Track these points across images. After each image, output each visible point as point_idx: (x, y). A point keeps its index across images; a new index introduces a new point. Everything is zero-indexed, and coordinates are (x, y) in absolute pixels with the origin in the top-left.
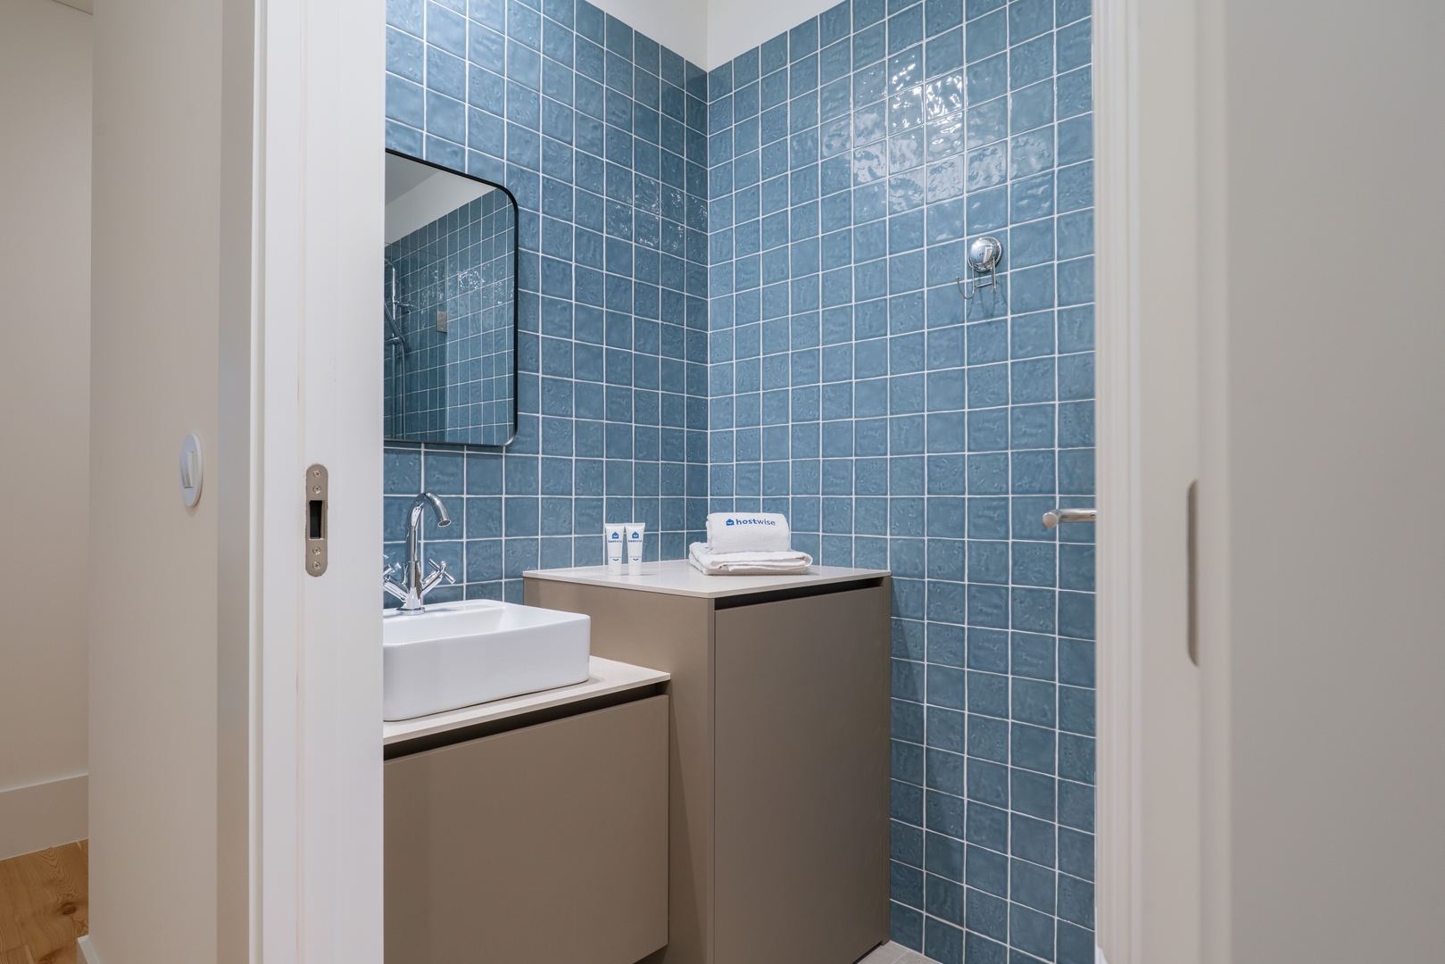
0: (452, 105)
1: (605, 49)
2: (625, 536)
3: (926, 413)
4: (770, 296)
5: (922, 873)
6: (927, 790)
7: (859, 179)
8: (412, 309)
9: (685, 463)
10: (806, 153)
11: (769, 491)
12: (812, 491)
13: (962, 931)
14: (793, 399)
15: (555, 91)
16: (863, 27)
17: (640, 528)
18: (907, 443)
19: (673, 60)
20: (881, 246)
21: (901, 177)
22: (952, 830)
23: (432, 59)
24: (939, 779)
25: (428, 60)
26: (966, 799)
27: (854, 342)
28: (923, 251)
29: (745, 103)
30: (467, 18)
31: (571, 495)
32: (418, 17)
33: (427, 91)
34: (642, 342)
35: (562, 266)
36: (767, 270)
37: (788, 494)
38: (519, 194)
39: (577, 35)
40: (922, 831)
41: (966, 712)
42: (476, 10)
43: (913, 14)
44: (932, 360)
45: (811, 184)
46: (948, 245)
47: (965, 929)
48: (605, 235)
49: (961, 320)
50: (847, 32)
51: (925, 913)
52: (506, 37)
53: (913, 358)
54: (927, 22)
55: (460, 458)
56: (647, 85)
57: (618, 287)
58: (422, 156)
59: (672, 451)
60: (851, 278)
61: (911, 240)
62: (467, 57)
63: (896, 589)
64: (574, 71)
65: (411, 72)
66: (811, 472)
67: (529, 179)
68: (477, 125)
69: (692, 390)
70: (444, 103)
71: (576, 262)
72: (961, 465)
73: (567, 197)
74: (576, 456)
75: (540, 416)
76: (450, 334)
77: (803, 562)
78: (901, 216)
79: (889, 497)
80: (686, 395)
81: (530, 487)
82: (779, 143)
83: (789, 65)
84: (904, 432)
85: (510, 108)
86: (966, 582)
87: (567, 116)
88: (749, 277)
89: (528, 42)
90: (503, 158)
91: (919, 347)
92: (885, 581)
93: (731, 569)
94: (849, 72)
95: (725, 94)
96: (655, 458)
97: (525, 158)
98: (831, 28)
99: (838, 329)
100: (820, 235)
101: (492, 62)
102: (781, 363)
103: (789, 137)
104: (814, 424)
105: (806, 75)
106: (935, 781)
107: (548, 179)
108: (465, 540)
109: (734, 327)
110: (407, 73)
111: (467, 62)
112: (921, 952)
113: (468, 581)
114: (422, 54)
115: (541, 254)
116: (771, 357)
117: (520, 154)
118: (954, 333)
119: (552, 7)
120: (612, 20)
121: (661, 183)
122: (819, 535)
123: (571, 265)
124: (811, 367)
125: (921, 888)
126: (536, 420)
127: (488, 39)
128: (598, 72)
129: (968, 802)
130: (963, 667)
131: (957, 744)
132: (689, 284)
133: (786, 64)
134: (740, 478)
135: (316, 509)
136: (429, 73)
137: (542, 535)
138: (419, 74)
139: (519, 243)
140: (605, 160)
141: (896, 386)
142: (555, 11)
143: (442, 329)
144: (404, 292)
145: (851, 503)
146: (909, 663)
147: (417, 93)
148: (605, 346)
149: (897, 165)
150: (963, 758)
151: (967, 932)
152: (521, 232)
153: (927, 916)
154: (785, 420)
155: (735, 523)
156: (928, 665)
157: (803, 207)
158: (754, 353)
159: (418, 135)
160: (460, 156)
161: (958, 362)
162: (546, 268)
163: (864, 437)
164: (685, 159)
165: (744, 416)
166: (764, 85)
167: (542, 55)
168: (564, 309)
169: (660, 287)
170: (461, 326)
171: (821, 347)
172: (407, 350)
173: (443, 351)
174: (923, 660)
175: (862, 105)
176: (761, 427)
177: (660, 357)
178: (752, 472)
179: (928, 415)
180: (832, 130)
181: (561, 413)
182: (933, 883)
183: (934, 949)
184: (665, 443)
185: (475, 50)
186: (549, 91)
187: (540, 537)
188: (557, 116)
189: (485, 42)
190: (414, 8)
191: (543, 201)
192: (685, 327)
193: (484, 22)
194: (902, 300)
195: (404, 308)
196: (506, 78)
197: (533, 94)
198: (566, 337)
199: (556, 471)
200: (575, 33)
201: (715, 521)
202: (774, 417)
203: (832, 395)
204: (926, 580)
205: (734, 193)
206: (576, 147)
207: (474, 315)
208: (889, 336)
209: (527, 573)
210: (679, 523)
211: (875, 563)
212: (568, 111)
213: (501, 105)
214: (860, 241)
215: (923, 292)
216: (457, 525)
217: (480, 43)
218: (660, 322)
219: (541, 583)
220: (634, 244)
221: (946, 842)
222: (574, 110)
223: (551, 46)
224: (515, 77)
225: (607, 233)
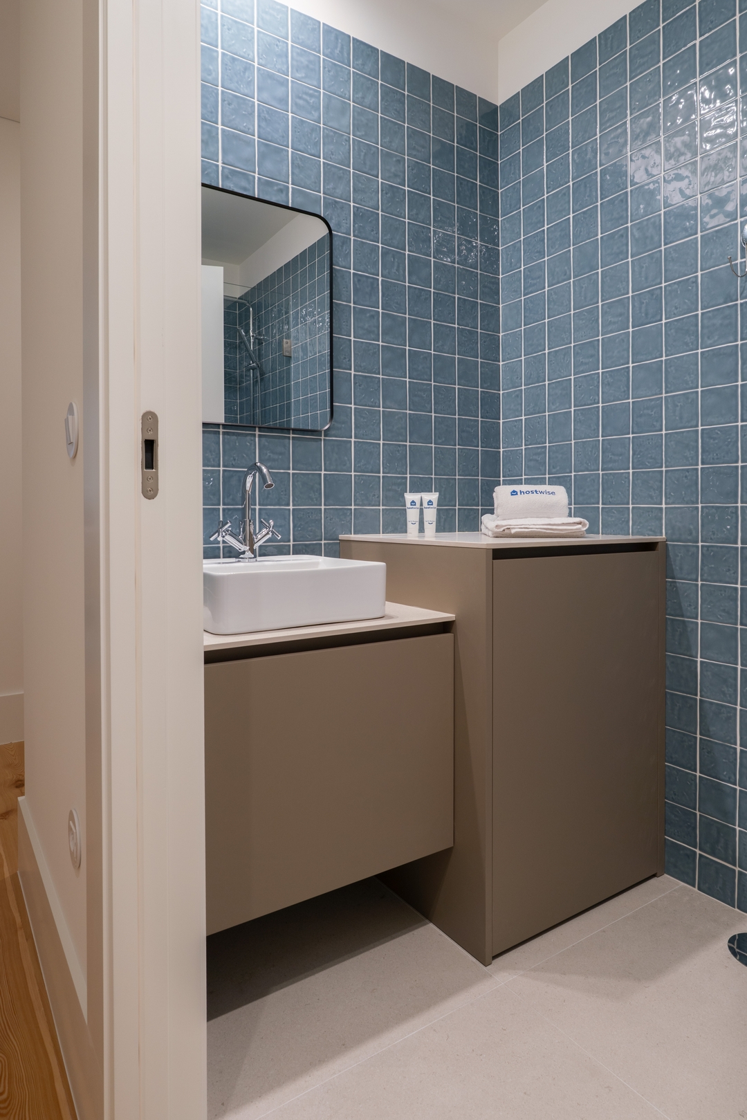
0: (278, 151)
1: (406, 93)
2: (421, 505)
3: (700, 390)
4: (554, 297)
5: (695, 814)
6: (700, 739)
7: (635, 180)
8: (266, 341)
9: (480, 449)
10: (585, 164)
11: (554, 470)
12: (593, 468)
13: (734, 871)
14: (575, 386)
15: (363, 133)
16: (639, 38)
17: (434, 496)
18: (681, 418)
19: (467, 98)
20: (656, 239)
21: (676, 172)
22: (725, 776)
23: (262, 115)
24: (712, 729)
25: (259, 116)
26: (738, 748)
27: (631, 330)
28: (697, 238)
29: (531, 127)
30: (290, 79)
31: (380, 473)
32: (250, 81)
33: (258, 141)
34: (440, 344)
35: (370, 280)
36: (551, 273)
37: (571, 472)
38: (333, 221)
39: (381, 84)
40: (696, 776)
41: (739, 667)
42: (297, 71)
43: (687, 17)
44: (706, 339)
45: (591, 191)
46: (721, 229)
47: (737, 869)
48: (407, 253)
49: (734, 298)
50: (624, 46)
51: (698, 851)
52: (322, 91)
53: (688, 339)
54: (700, 21)
55: (287, 440)
56: (443, 123)
57: (419, 297)
58: (255, 194)
59: (468, 437)
60: (628, 272)
61: (686, 229)
62: (290, 111)
63: (671, 554)
64: (380, 115)
65: (245, 127)
66: (591, 451)
67: (342, 208)
68: (299, 167)
69: (485, 385)
70: (271, 150)
71: (382, 276)
72: (734, 435)
73: (374, 222)
74: (383, 440)
75: (353, 406)
76: (294, 357)
77: (580, 526)
78: (675, 208)
79: (664, 469)
80: (480, 390)
81: (345, 465)
82: (562, 158)
83: (570, 87)
84: (678, 408)
85: (326, 150)
86: (739, 545)
87: (374, 153)
88: (535, 281)
89: (340, 93)
90: (320, 193)
91: (693, 328)
92: (659, 546)
93: (513, 531)
94: (626, 82)
95: (514, 122)
96: (452, 443)
97: (339, 191)
98: (609, 45)
99: (616, 319)
100: (600, 236)
101: (311, 113)
102: (565, 355)
103: (571, 151)
104: (594, 407)
105: (586, 92)
106: (709, 731)
107: (358, 208)
108: (291, 507)
109: (523, 328)
110: (242, 128)
111: (290, 115)
112: (694, 886)
113: (294, 541)
114: (254, 112)
115: (352, 271)
116: (556, 351)
117: (334, 188)
118: (727, 312)
119: (360, 62)
120: (411, 67)
121: (456, 205)
122: (599, 507)
123: (378, 279)
124: (592, 356)
125: (695, 828)
126: (349, 410)
127: (306, 94)
128: (399, 113)
129: (741, 750)
130: (737, 624)
131: (730, 696)
132: (482, 292)
133: (568, 85)
134: (528, 460)
135: (150, 447)
136: (259, 126)
137: (355, 505)
138: (252, 128)
139: (334, 262)
140: (406, 188)
141: (671, 367)
142: (363, 65)
143: (287, 354)
144: (259, 328)
145: (629, 476)
146: (684, 621)
147: (250, 143)
148: (407, 348)
149: (672, 162)
150: (736, 709)
151: (739, 871)
152: (335, 253)
153: (700, 855)
154: (567, 406)
155: (519, 493)
156: (701, 623)
157: (584, 212)
158: (540, 348)
159: (251, 178)
160: (284, 193)
161: (732, 338)
162: (356, 282)
163: (641, 416)
164: (478, 183)
165: (532, 405)
166: (548, 108)
167: (352, 103)
168: (372, 317)
169: (457, 296)
170: (302, 351)
171: (600, 338)
172: (262, 374)
173: (289, 371)
174: (697, 619)
175: (638, 111)
176: (547, 414)
177: (457, 356)
178: (539, 454)
179: (702, 391)
180: (609, 138)
181: (370, 404)
182: (707, 824)
183: (707, 885)
184: (461, 431)
185: (296, 104)
186: (358, 133)
187: (353, 507)
188: (365, 154)
189: (304, 96)
190: (247, 74)
191: (354, 226)
192: (479, 331)
193: (303, 80)
194: (676, 286)
195: (259, 340)
196: (322, 125)
197: (345, 137)
198: (374, 340)
199: (367, 453)
200: (380, 82)
201: (502, 493)
202: (558, 404)
203: (611, 380)
204: (700, 544)
205: (522, 209)
206: (382, 179)
207: (311, 340)
208: (664, 321)
209: (342, 537)
210: (474, 500)
211: (651, 530)
212: (374, 149)
213: (318, 148)
214: (637, 237)
215: (697, 277)
216: (285, 495)
217: (300, 98)
218: (456, 326)
219: (353, 544)
220: (432, 260)
221: (718, 788)
222: (380, 147)
223: (360, 95)
224: (330, 124)
225: (409, 251)
